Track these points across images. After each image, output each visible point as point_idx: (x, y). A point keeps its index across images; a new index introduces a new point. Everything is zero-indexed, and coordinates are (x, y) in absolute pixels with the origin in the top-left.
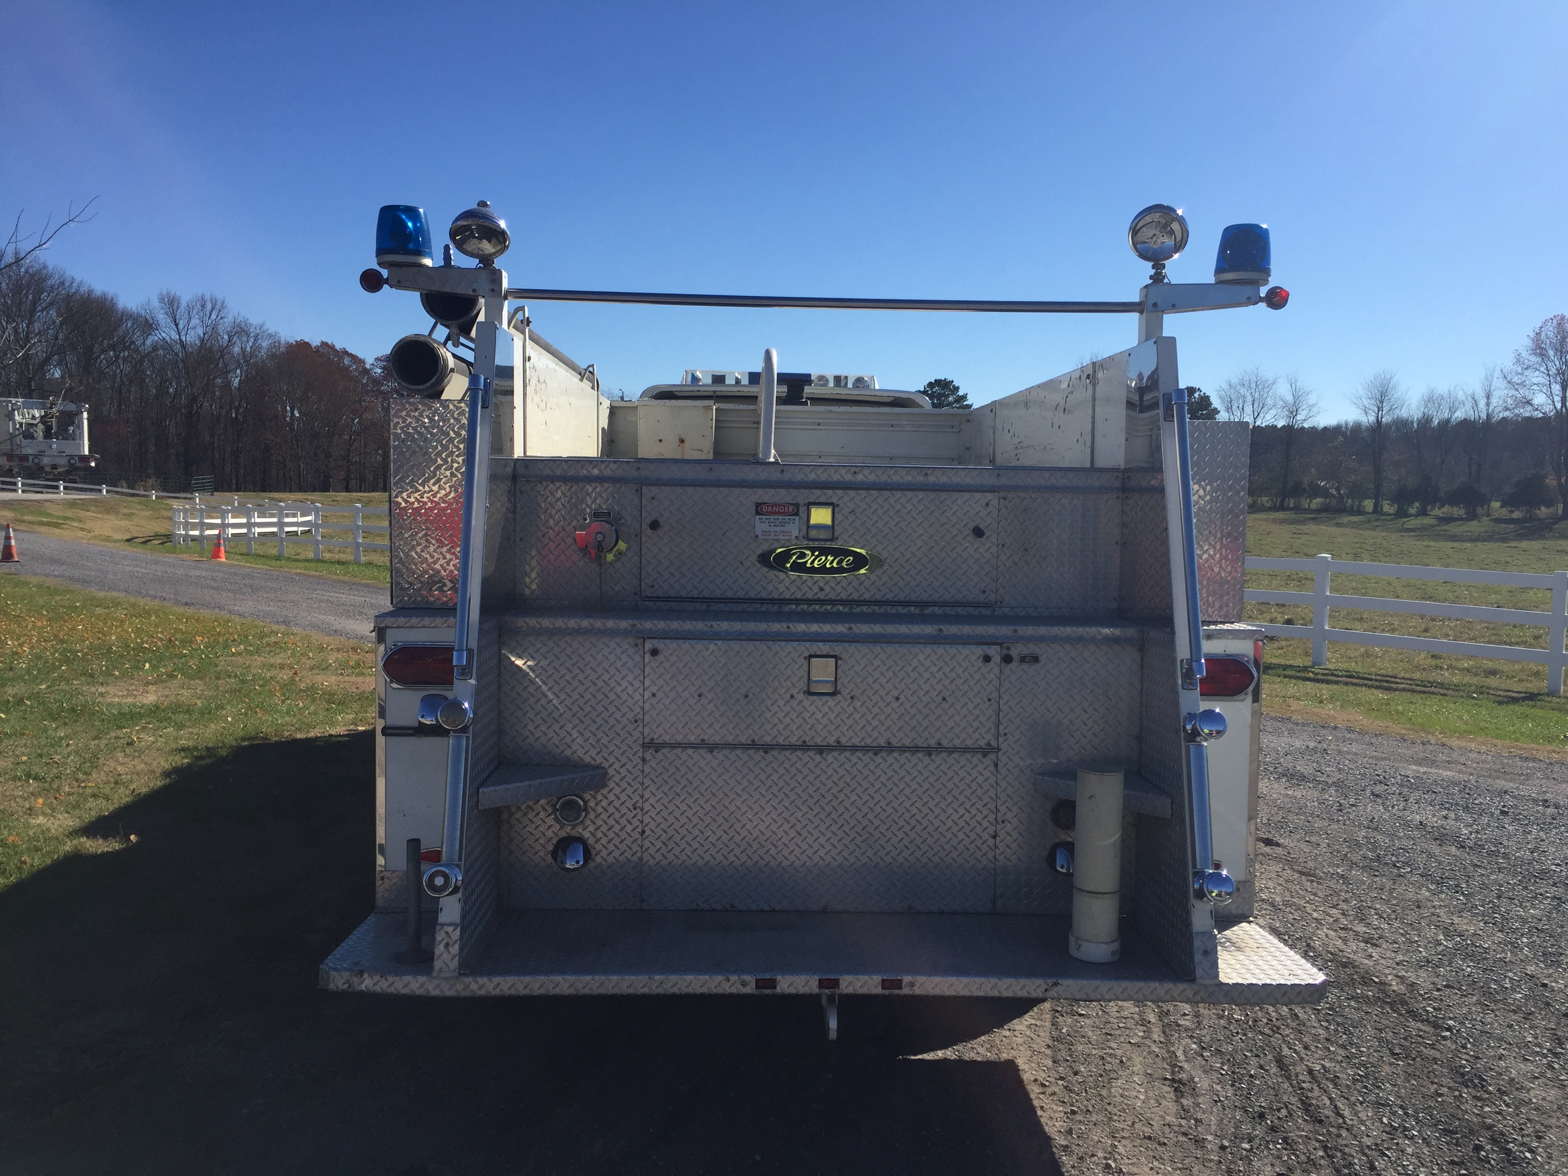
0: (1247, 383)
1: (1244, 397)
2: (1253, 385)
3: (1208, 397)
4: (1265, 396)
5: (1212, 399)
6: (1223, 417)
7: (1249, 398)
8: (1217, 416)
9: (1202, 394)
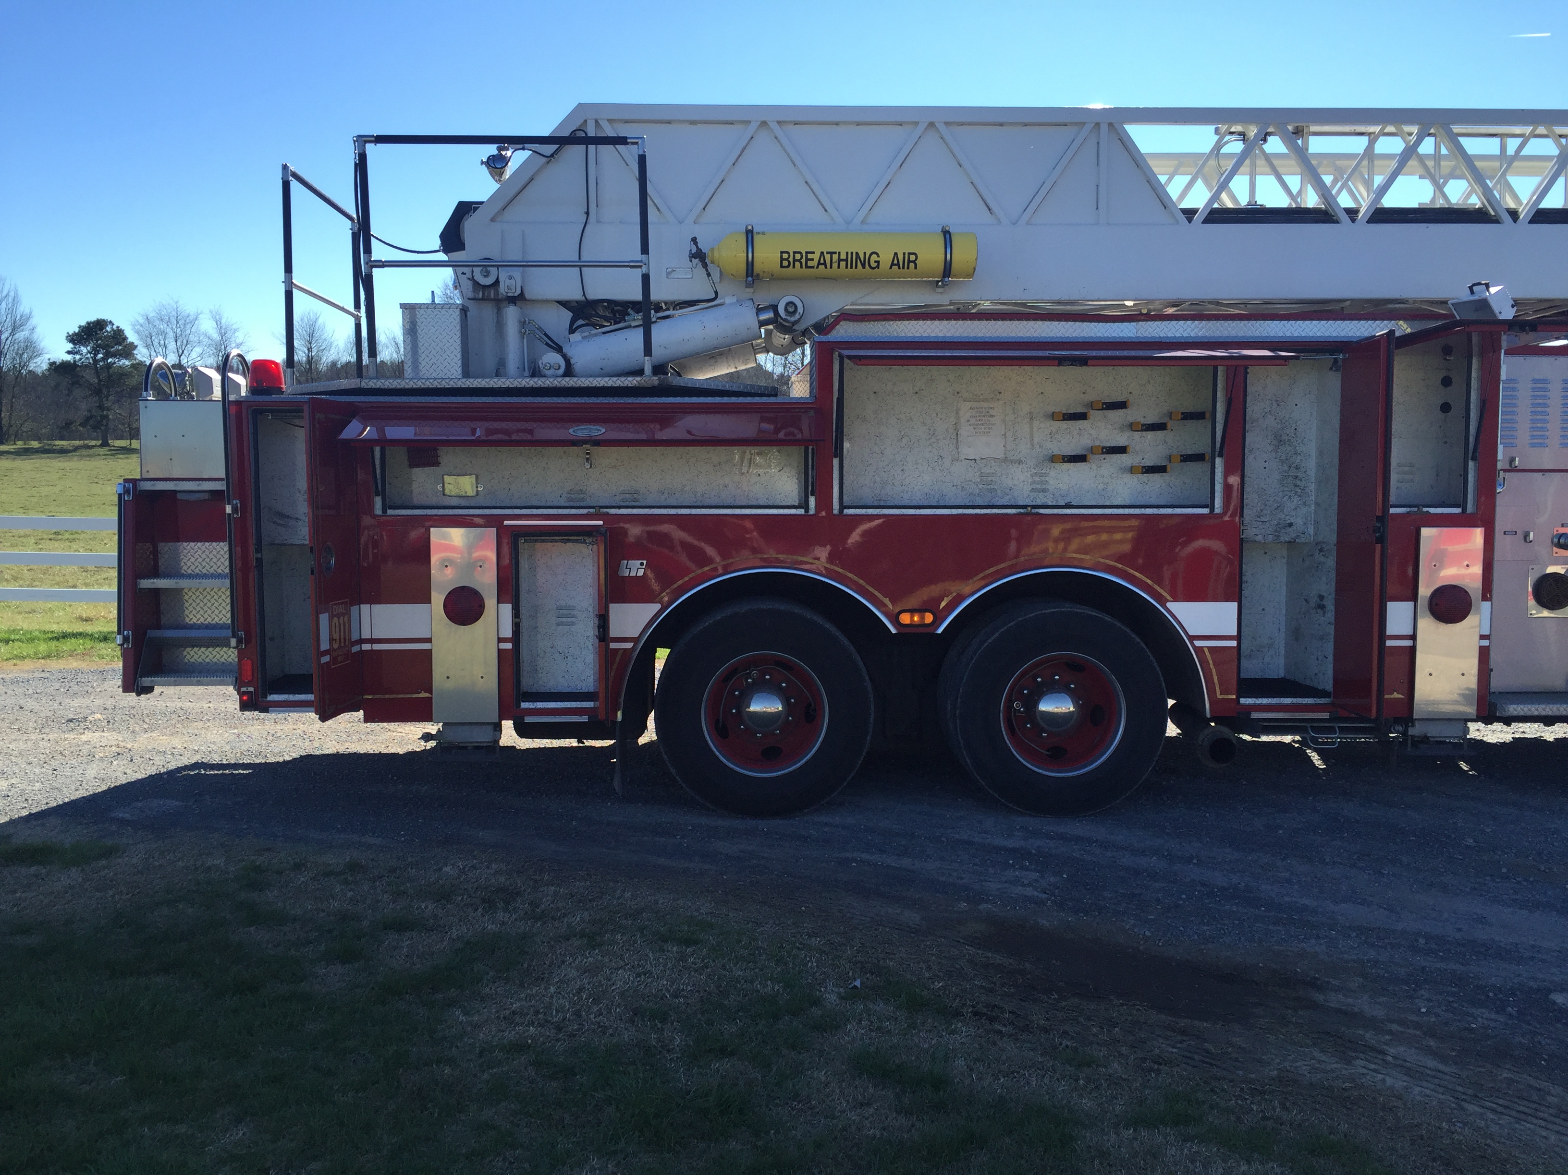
0: (166, 318)
1: (164, 334)
2: (173, 320)
3: (122, 331)
4: (188, 332)
5: (127, 334)
6: (142, 354)
7: (171, 334)
8: (135, 352)
9: (115, 327)
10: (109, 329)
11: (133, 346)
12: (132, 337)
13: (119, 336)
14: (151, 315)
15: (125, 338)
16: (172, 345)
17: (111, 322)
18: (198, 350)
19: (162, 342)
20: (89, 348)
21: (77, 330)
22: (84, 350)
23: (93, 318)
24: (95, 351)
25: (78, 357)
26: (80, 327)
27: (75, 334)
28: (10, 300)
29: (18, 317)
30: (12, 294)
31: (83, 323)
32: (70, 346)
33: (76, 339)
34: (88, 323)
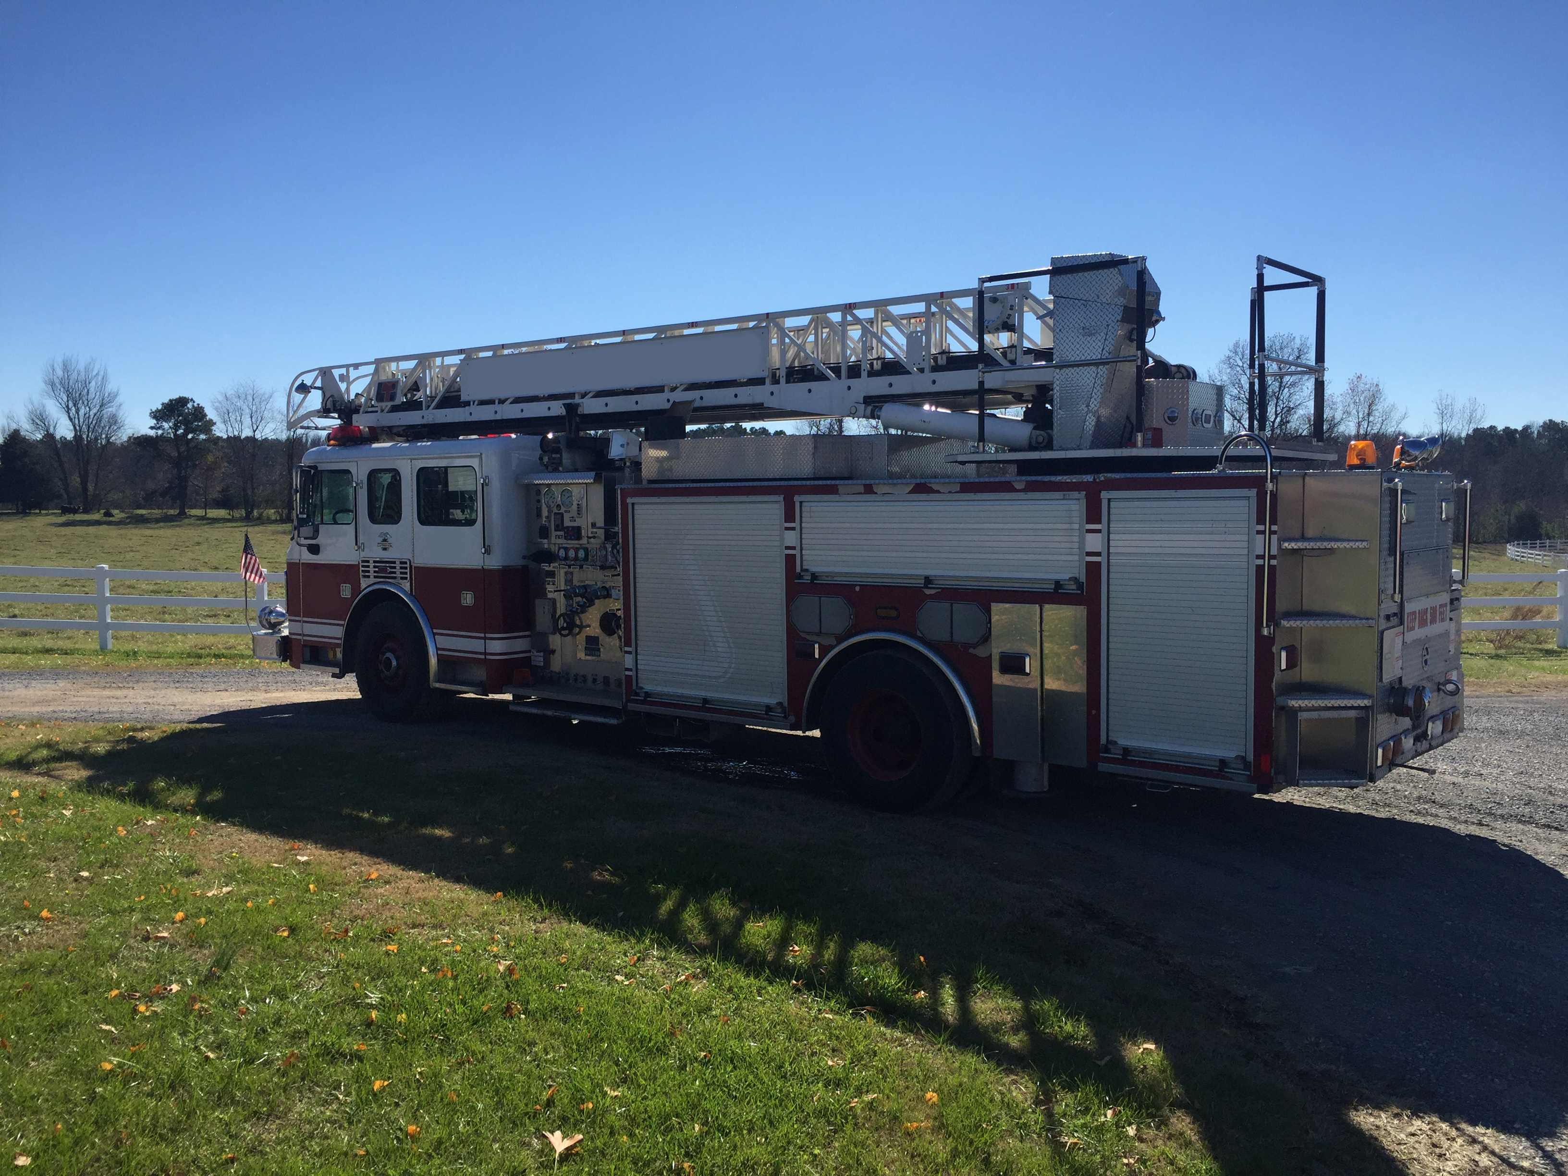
0: (243, 396)
1: (241, 410)
2: (250, 398)
3: (202, 408)
4: (263, 409)
5: (207, 411)
6: (220, 430)
7: (247, 411)
8: (214, 428)
9: (195, 405)
10: (190, 405)
11: (211, 423)
12: (211, 414)
13: (199, 412)
14: (230, 393)
15: (205, 415)
16: (247, 421)
17: (192, 400)
18: (272, 426)
19: (239, 418)
20: (171, 424)
21: (160, 407)
22: (166, 425)
23: (175, 396)
24: (176, 427)
25: (160, 432)
26: (163, 404)
27: (158, 411)
29: (107, 394)
30: (102, 373)
31: (166, 401)
32: (153, 422)
33: (159, 415)
34: (171, 400)
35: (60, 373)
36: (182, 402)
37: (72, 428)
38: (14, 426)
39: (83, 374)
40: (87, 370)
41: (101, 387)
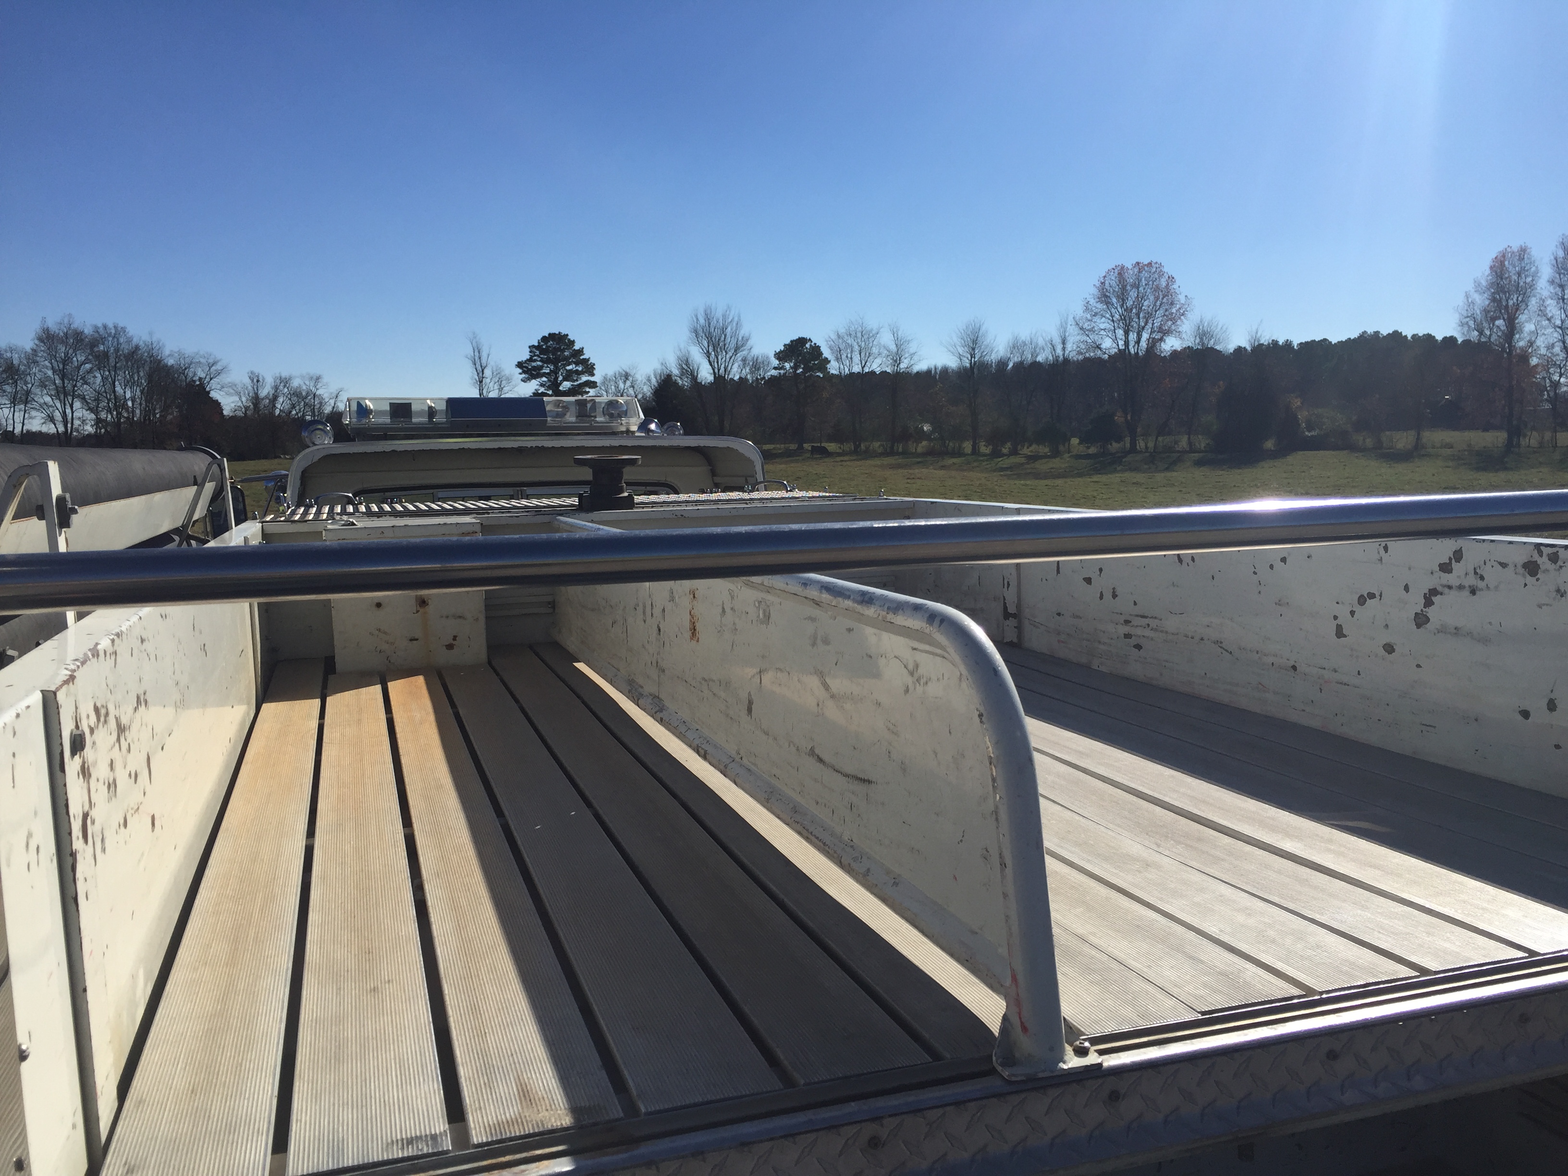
0: (853, 334)
1: (852, 346)
2: (859, 335)
3: (819, 347)
4: (871, 345)
5: (822, 349)
6: (834, 368)
7: (856, 348)
8: (828, 366)
9: (813, 344)
10: (808, 346)
11: (827, 361)
12: (826, 353)
13: (816, 349)
14: (842, 331)
15: (821, 354)
16: (856, 358)
17: (810, 340)
18: (879, 359)
19: (849, 356)
20: (792, 364)
21: (782, 348)
22: (787, 365)
23: (795, 337)
24: (796, 367)
25: (782, 372)
26: (785, 345)
27: (781, 352)
28: (734, 324)
29: (740, 338)
30: (736, 319)
31: (788, 342)
32: (777, 363)
33: (782, 356)
34: (792, 341)
35: (702, 321)
36: (802, 341)
37: (712, 371)
38: (666, 372)
39: (721, 320)
40: (724, 317)
41: (734, 334)
